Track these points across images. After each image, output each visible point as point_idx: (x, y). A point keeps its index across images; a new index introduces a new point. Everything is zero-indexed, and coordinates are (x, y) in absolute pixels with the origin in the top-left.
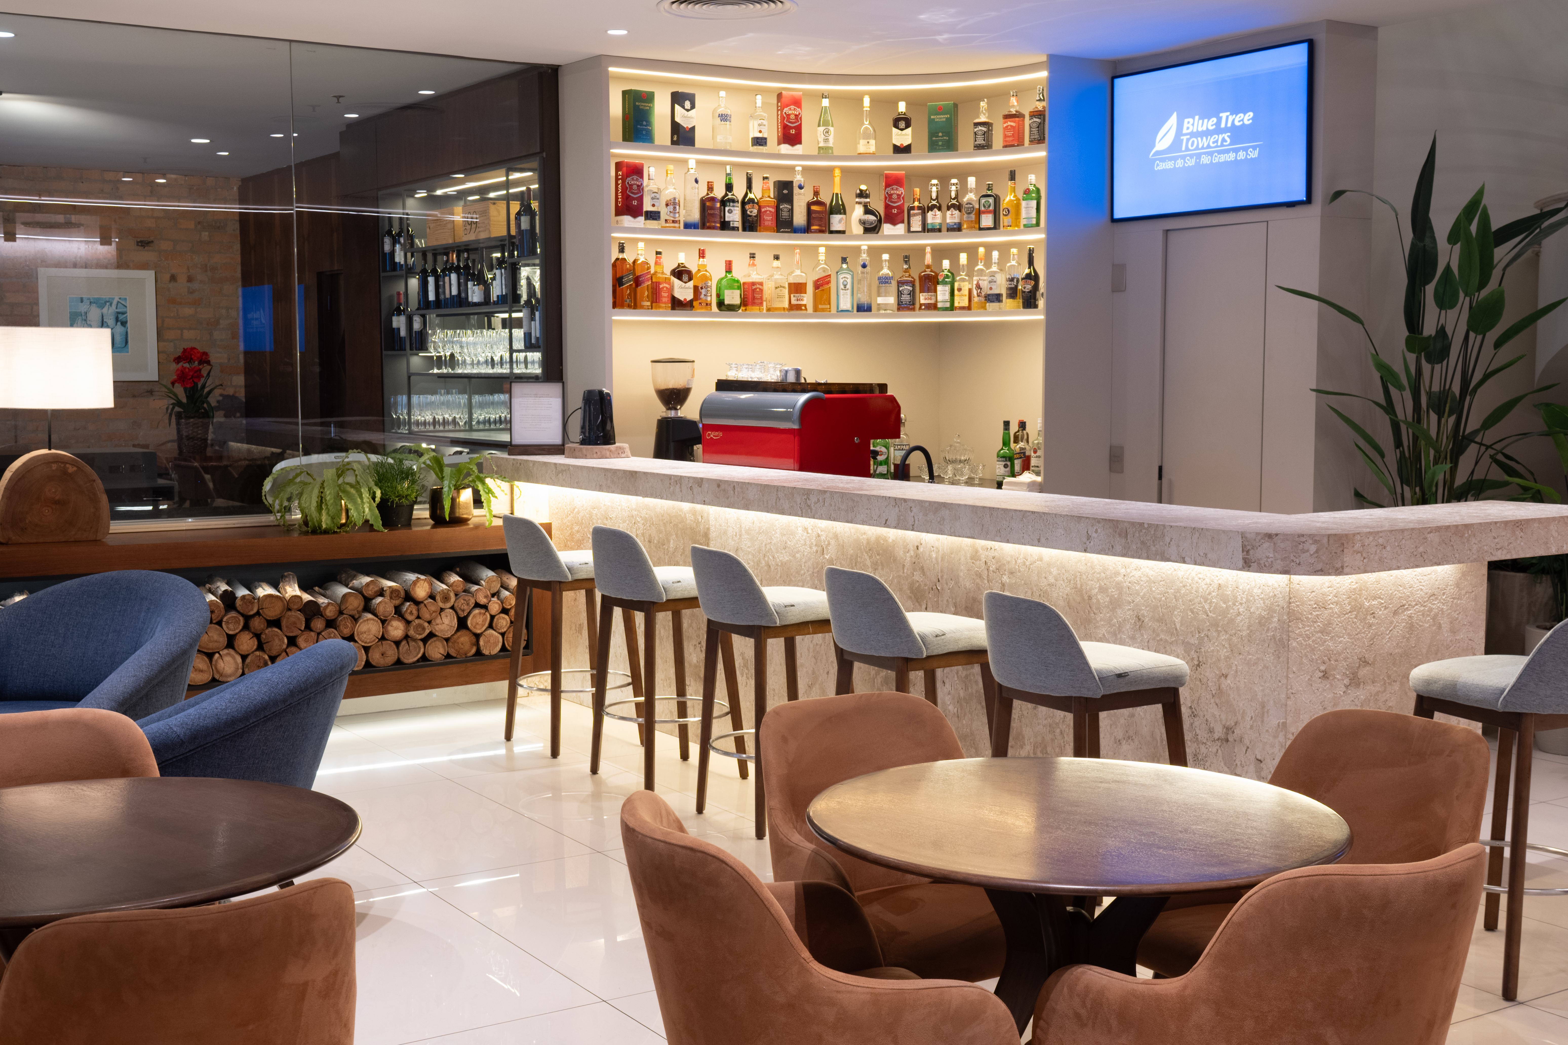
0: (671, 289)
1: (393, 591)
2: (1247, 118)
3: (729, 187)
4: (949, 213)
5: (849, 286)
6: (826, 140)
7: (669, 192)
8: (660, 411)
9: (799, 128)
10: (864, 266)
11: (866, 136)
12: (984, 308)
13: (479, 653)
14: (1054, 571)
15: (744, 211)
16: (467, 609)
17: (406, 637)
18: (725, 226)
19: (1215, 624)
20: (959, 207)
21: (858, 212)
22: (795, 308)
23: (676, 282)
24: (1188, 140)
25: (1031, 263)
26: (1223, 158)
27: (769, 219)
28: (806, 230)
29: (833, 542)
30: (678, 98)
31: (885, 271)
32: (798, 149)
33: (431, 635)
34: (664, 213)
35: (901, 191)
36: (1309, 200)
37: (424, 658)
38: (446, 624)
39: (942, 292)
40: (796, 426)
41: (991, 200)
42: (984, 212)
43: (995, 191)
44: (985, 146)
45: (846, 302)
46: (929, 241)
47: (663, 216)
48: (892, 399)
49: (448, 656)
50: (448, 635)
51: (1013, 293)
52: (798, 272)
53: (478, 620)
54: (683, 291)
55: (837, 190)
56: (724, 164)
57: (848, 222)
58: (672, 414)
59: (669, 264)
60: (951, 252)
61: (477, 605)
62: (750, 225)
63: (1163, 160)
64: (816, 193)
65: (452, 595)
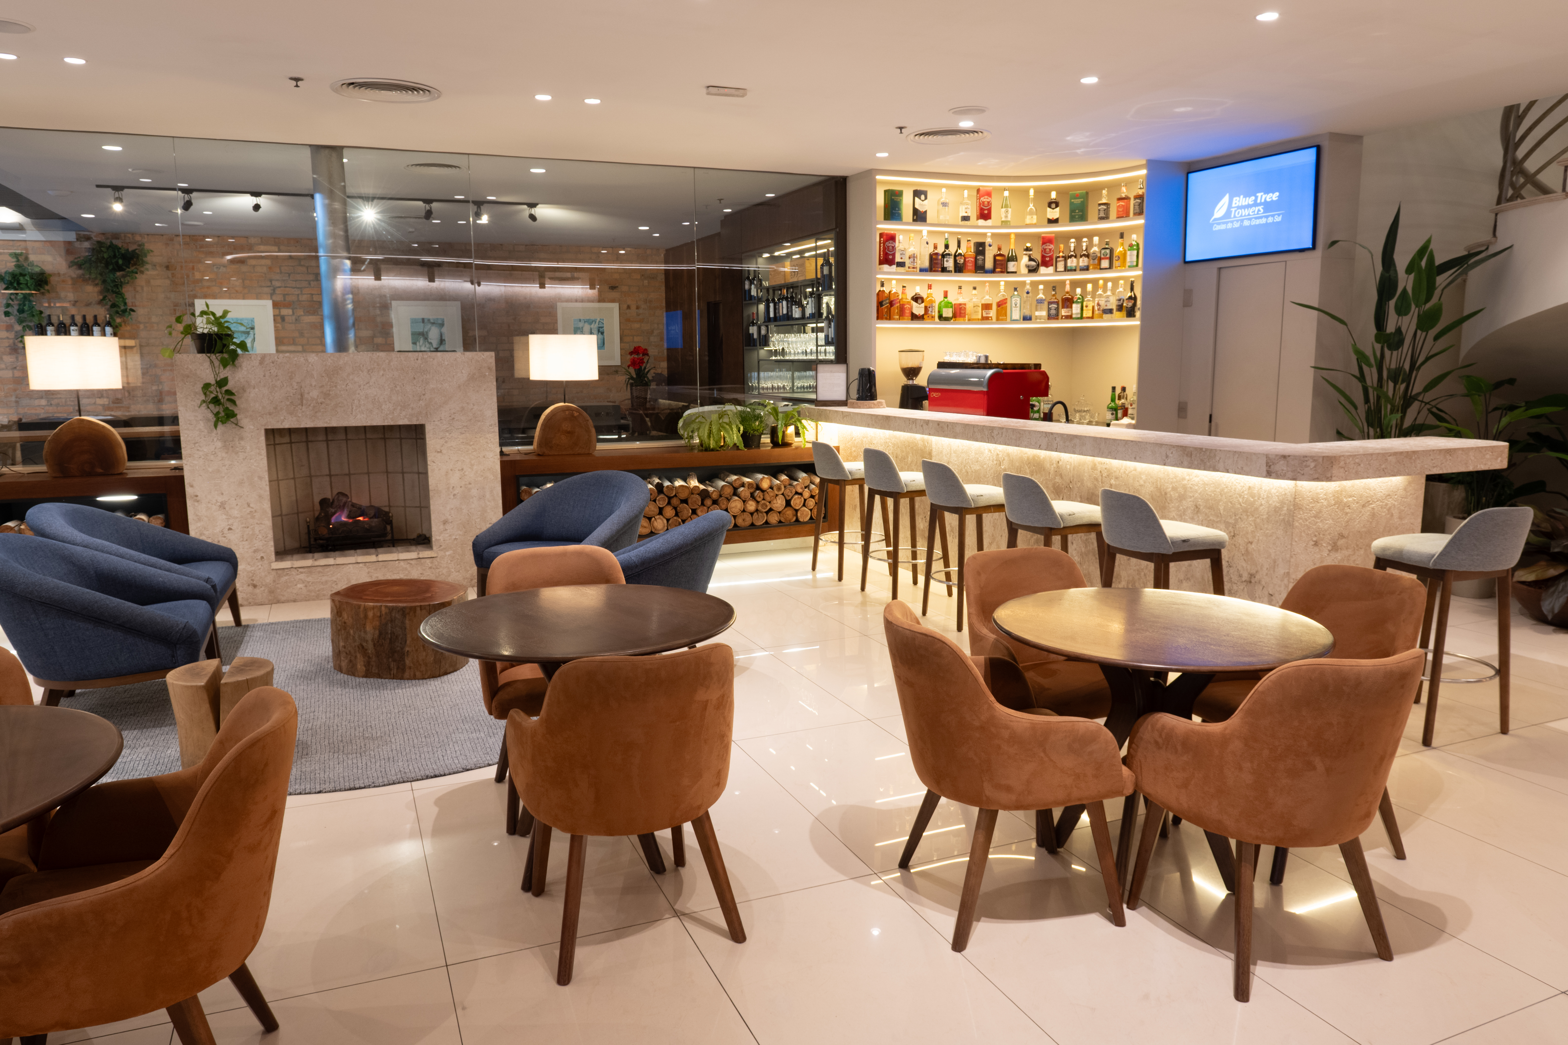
0: (911, 308)
1: (750, 484)
2: (1275, 196)
3: (947, 246)
4: (1081, 259)
5: (1018, 305)
6: (1006, 217)
7: (911, 250)
8: (903, 380)
9: (990, 210)
10: (1028, 293)
11: (1031, 213)
12: (1102, 317)
13: (797, 520)
14: (1144, 477)
15: (955, 261)
16: (791, 495)
17: (757, 510)
18: (944, 270)
20: (1087, 256)
21: (1025, 260)
22: (985, 319)
23: (914, 303)
24: (1235, 211)
25: (1132, 289)
26: (1258, 222)
27: (970, 265)
28: (993, 271)
29: (1006, 458)
30: (917, 194)
31: (1041, 296)
32: (989, 223)
33: (771, 510)
34: (908, 263)
35: (1052, 246)
36: (1314, 247)
37: (767, 523)
38: (779, 503)
39: (1076, 308)
40: (985, 389)
41: (1108, 251)
42: (1103, 259)
43: (1111, 245)
44: (1105, 218)
45: (1016, 315)
46: (1068, 277)
47: (907, 265)
48: (1044, 374)
49: (780, 522)
50: (780, 510)
51: (1120, 308)
52: (987, 297)
53: (796, 502)
54: (918, 309)
55: (1012, 247)
56: (944, 233)
57: (1018, 267)
58: (910, 382)
59: (910, 294)
60: (1082, 284)
61: (797, 493)
62: (959, 269)
63: (1219, 224)
64: (999, 249)
65: (783, 487)
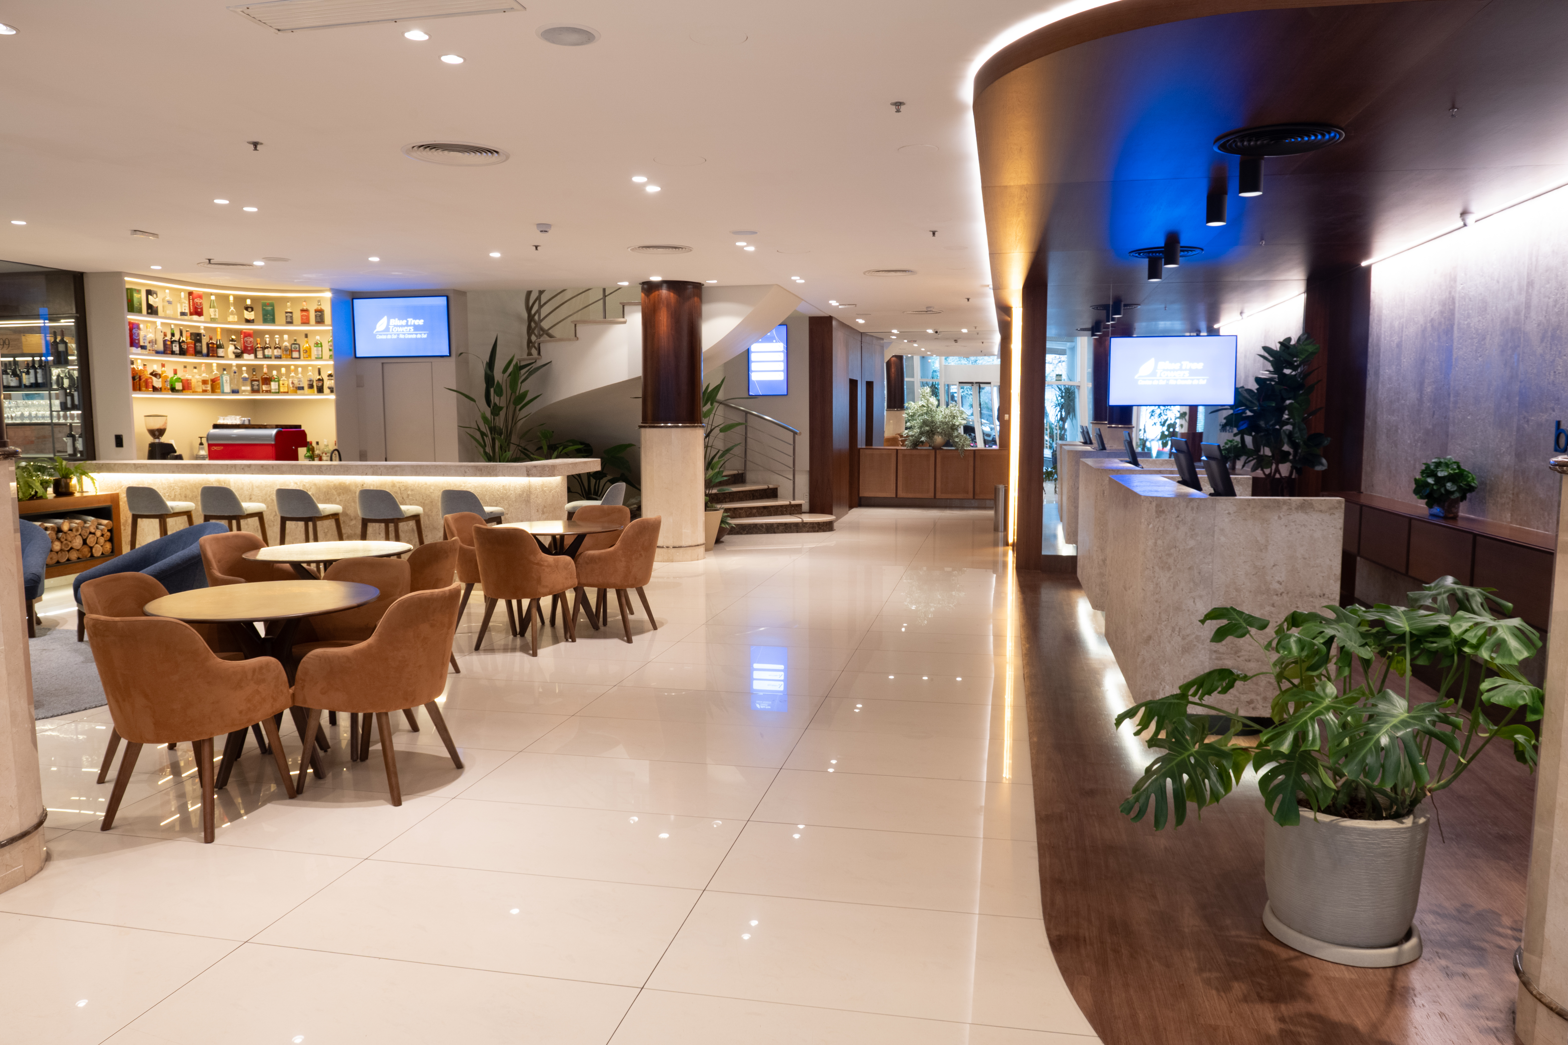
0: (152, 382)
1: (53, 528)
2: (421, 322)
3: (173, 335)
4: (276, 350)
5: (228, 381)
6: (215, 315)
7: (151, 336)
8: (150, 439)
9: (202, 309)
10: (235, 373)
11: (232, 313)
12: (296, 392)
13: (92, 556)
15: (180, 347)
16: (86, 535)
17: (61, 550)
18: (173, 353)
19: (502, 498)
20: (280, 348)
21: (231, 348)
22: (205, 391)
23: (154, 378)
24: (393, 328)
25: (320, 374)
26: (410, 336)
27: (191, 350)
28: (208, 355)
30: (149, 293)
31: (245, 375)
32: (202, 318)
33: (72, 548)
34: (148, 345)
35: (251, 339)
36: (450, 355)
37: (68, 560)
38: (78, 542)
39: (274, 386)
41: (297, 346)
42: (293, 351)
43: (298, 342)
44: (290, 323)
45: (227, 389)
46: (266, 363)
47: (148, 348)
48: (304, 432)
49: (79, 558)
50: (79, 548)
51: (311, 386)
52: (204, 375)
53: (91, 540)
54: (157, 383)
55: (219, 337)
56: (170, 324)
57: (226, 352)
58: (157, 441)
59: (150, 371)
60: (278, 368)
61: (91, 533)
62: (183, 352)
63: (381, 335)
64: (211, 339)
65: (80, 529)
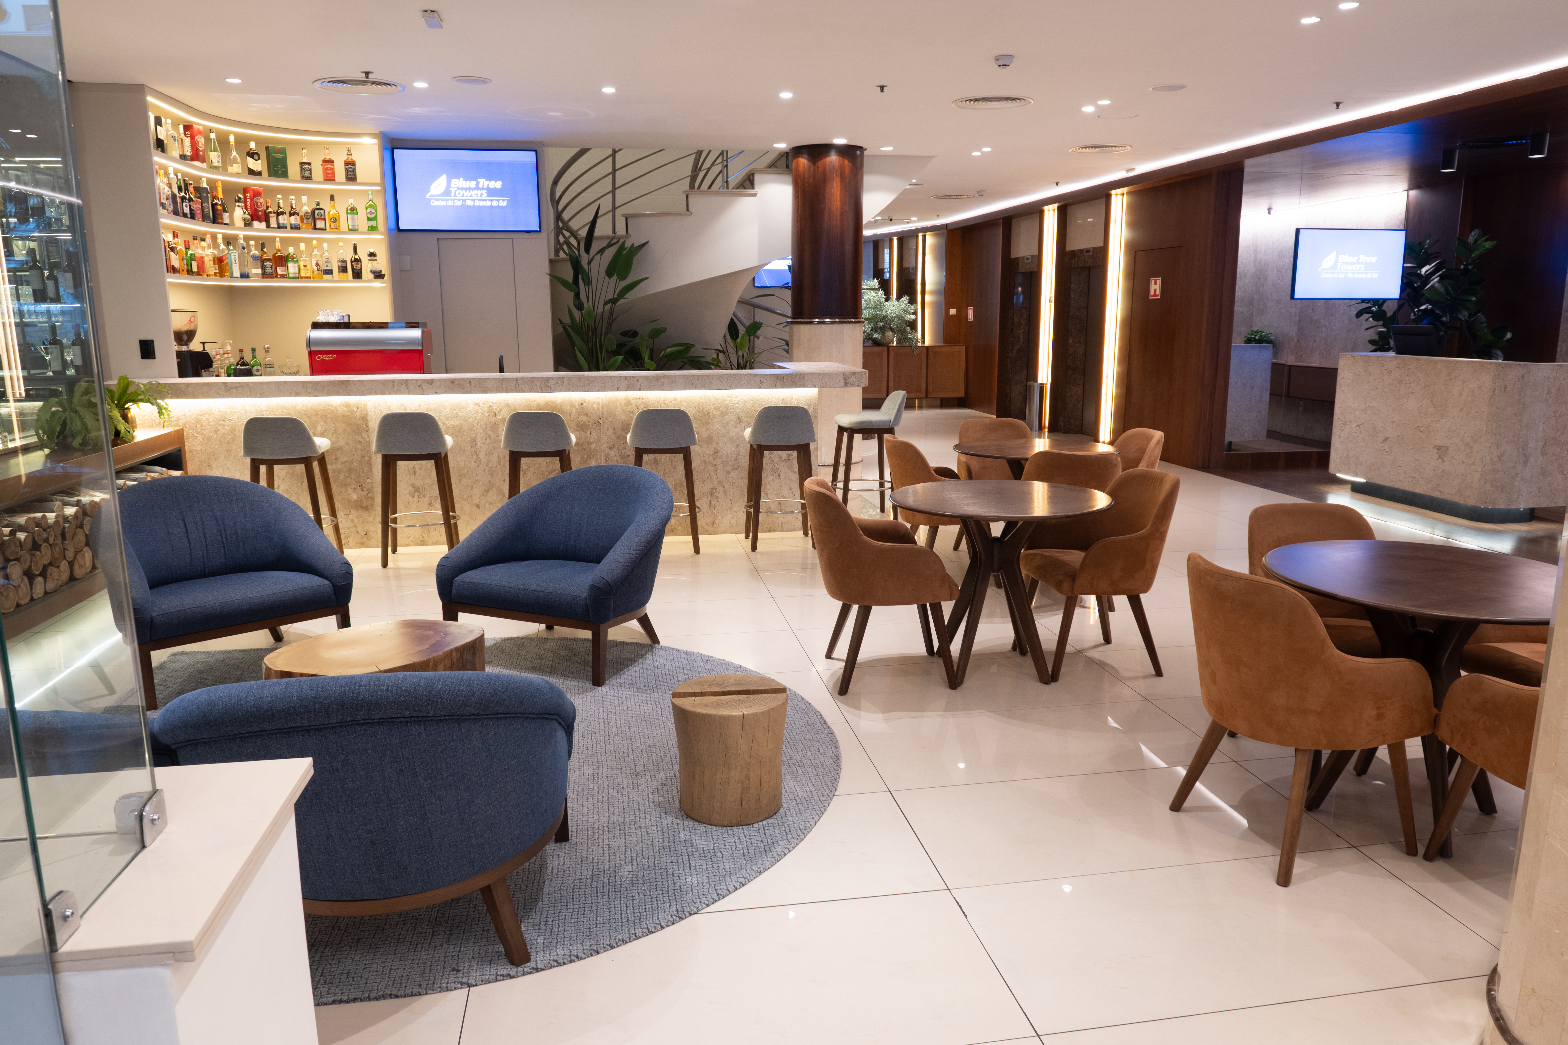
2: (498, 184)
3: (180, 188)
4: (292, 217)
5: (237, 261)
6: (218, 162)
8: (177, 346)
9: (203, 151)
10: (244, 248)
11: (235, 160)
12: (322, 278)
15: (189, 206)
18: (184, 215)
20: (299, 214)
21: (238, 212)
22: (214, 274)
24: (455, 191)
25: (356, 252)
26: (482, 204)
27: (198, 212)
28: (213, 221)
30: (156, 118)
31: (254, 252)
35: (261, 200)
36: (540, 231)
39: (292, 268)
41: (322, 212)
42: (318, 219)
43: (321, 206)
44: (308, 178)
45: (236, 273)
46: (280, 234)
51: (343, 269)
52: (212, 250)
55: (221, 195)
57: (231, 217)
58: (184, 348)
60: (295, 242)
62: (192, 215)
63: (438, 200)
64: (214, 196)
